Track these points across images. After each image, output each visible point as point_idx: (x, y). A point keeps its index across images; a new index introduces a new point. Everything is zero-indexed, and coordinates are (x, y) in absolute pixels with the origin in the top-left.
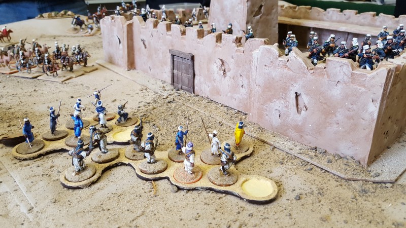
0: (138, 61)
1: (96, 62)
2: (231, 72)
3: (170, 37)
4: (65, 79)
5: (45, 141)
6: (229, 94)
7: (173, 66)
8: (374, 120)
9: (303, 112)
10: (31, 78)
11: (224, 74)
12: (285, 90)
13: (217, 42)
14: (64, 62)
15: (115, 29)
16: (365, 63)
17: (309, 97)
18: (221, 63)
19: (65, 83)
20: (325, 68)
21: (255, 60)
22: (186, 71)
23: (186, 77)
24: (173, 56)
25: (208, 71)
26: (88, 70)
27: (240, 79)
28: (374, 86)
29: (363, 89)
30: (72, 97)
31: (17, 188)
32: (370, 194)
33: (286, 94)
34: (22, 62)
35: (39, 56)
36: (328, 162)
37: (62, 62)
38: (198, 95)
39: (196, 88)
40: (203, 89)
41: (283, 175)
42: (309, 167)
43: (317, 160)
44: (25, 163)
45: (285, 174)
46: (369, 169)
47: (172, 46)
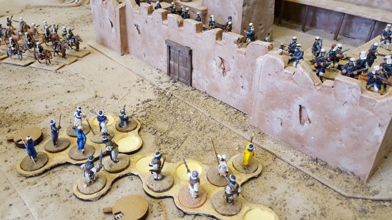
0: (132, 45)
1: (88, 43)
2: (231, 71)
3: (166, 27)
4: (58, 67)
5: (48, 154)
6: (229, 93)
7: (170, 57)
8: (378, 143)
9: (306, 124)
10: (23, 66)
11: (223, 73)
12: (289, 101)
13: (217, 40)
14: (56, 48)
15: (107, 11)
16: (373, 83)
17: (314, 111)
18: (221, 61)
19: (59, 73)
20: (333, 87)
21: (259, 67)
22: (183, 63)
23: (183, 70)
24: (169, 47)
25: (207, 67)
26: (80, 54)
27: (241, 79)
28: (383, 113)
29: (371, 114)
30: (69, 92)
31: (28, 212)
32: (369, 214)
33: (289, 105)
34: (13, 49)
35: (29, 41)
36: (330, 178)
37: (54, 48)
38: (195, 89)
39: (193, 81)
40: (201, 84)
41: (286, 192)
42: (310, 182)
43: (319, 175)
44: (32, 180)
45: (288, 190)
46: (369, 185)
47: (169, 36)
